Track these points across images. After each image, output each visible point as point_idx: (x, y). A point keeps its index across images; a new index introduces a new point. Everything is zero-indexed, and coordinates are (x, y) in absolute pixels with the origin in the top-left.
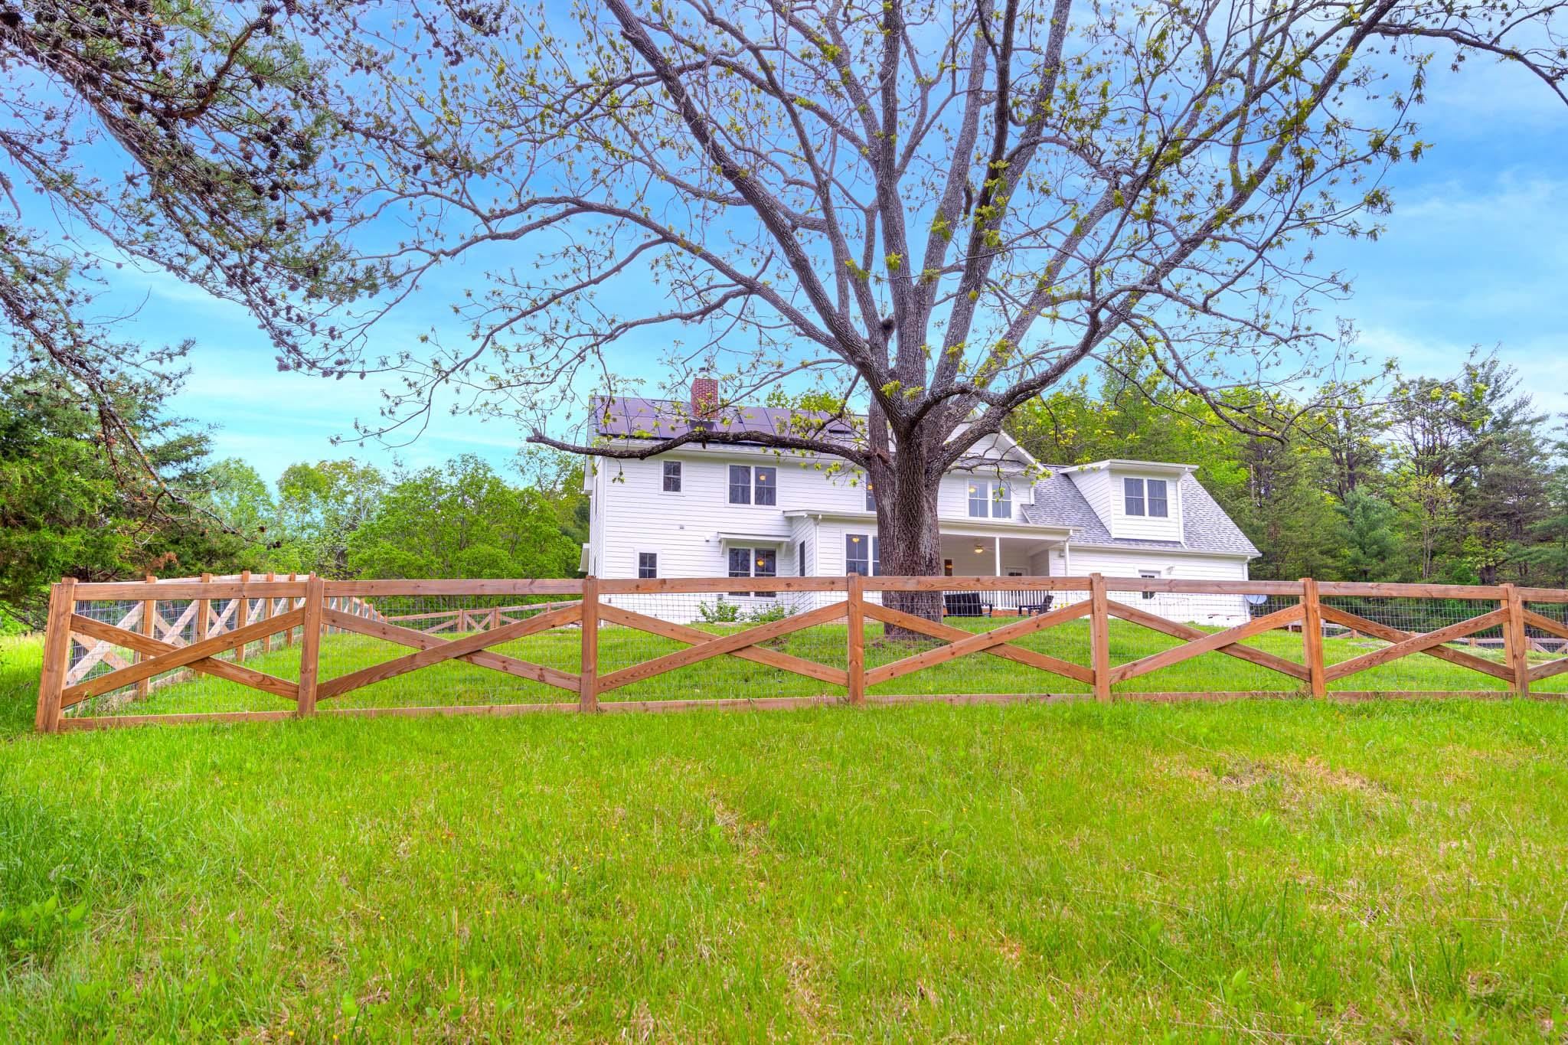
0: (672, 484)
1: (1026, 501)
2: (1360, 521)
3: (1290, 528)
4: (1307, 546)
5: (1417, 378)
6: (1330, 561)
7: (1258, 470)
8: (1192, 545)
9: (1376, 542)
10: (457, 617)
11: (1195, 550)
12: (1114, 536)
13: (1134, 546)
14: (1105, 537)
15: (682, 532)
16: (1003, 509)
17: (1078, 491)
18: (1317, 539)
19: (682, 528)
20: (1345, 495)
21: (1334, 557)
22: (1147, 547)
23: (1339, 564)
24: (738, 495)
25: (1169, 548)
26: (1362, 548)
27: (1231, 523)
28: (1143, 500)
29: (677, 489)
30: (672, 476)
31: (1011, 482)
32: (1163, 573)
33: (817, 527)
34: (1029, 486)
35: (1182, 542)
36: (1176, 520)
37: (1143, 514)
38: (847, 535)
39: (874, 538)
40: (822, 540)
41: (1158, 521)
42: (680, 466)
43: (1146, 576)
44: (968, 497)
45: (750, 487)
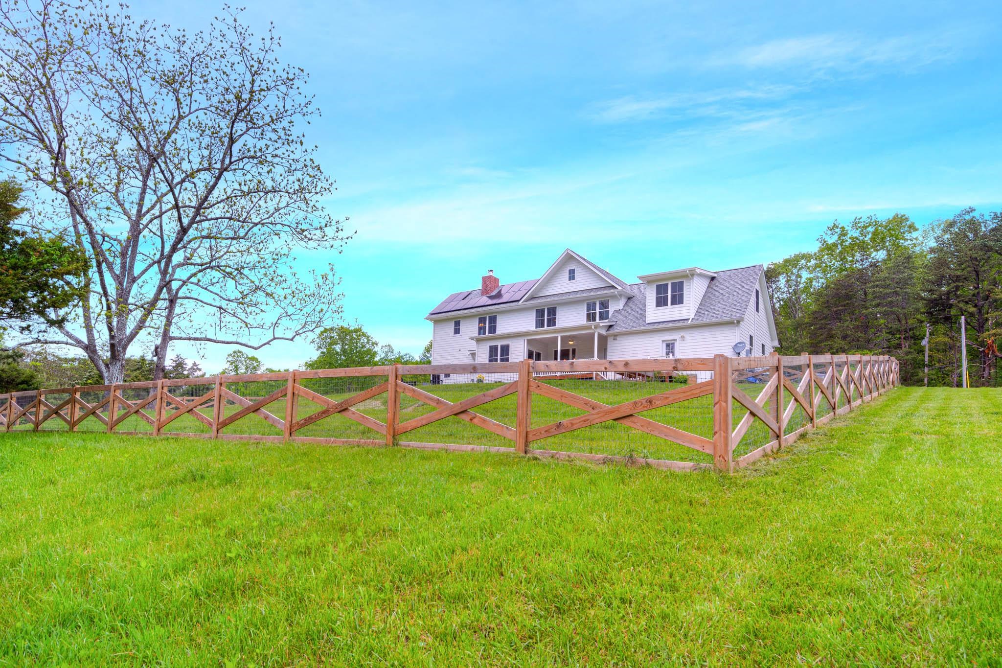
14: (646, 323)
16: (604, 315)
24: (482, 331)
28: (668, 296)
29: (459, 333)
30: (457, 327)
31: (610, 299)
32: (678, 341)
33: (477, 344)
34: (619, 299)
35: (691, 319)
36: (688, 305)
37: (667, 305)
38: (490, 346)
39: (501, 346)
40: (479, 350)
41: (677, 308)
42: (460, 322)
43: (669, 344)
44: (586, 312)
45: (486, 327)
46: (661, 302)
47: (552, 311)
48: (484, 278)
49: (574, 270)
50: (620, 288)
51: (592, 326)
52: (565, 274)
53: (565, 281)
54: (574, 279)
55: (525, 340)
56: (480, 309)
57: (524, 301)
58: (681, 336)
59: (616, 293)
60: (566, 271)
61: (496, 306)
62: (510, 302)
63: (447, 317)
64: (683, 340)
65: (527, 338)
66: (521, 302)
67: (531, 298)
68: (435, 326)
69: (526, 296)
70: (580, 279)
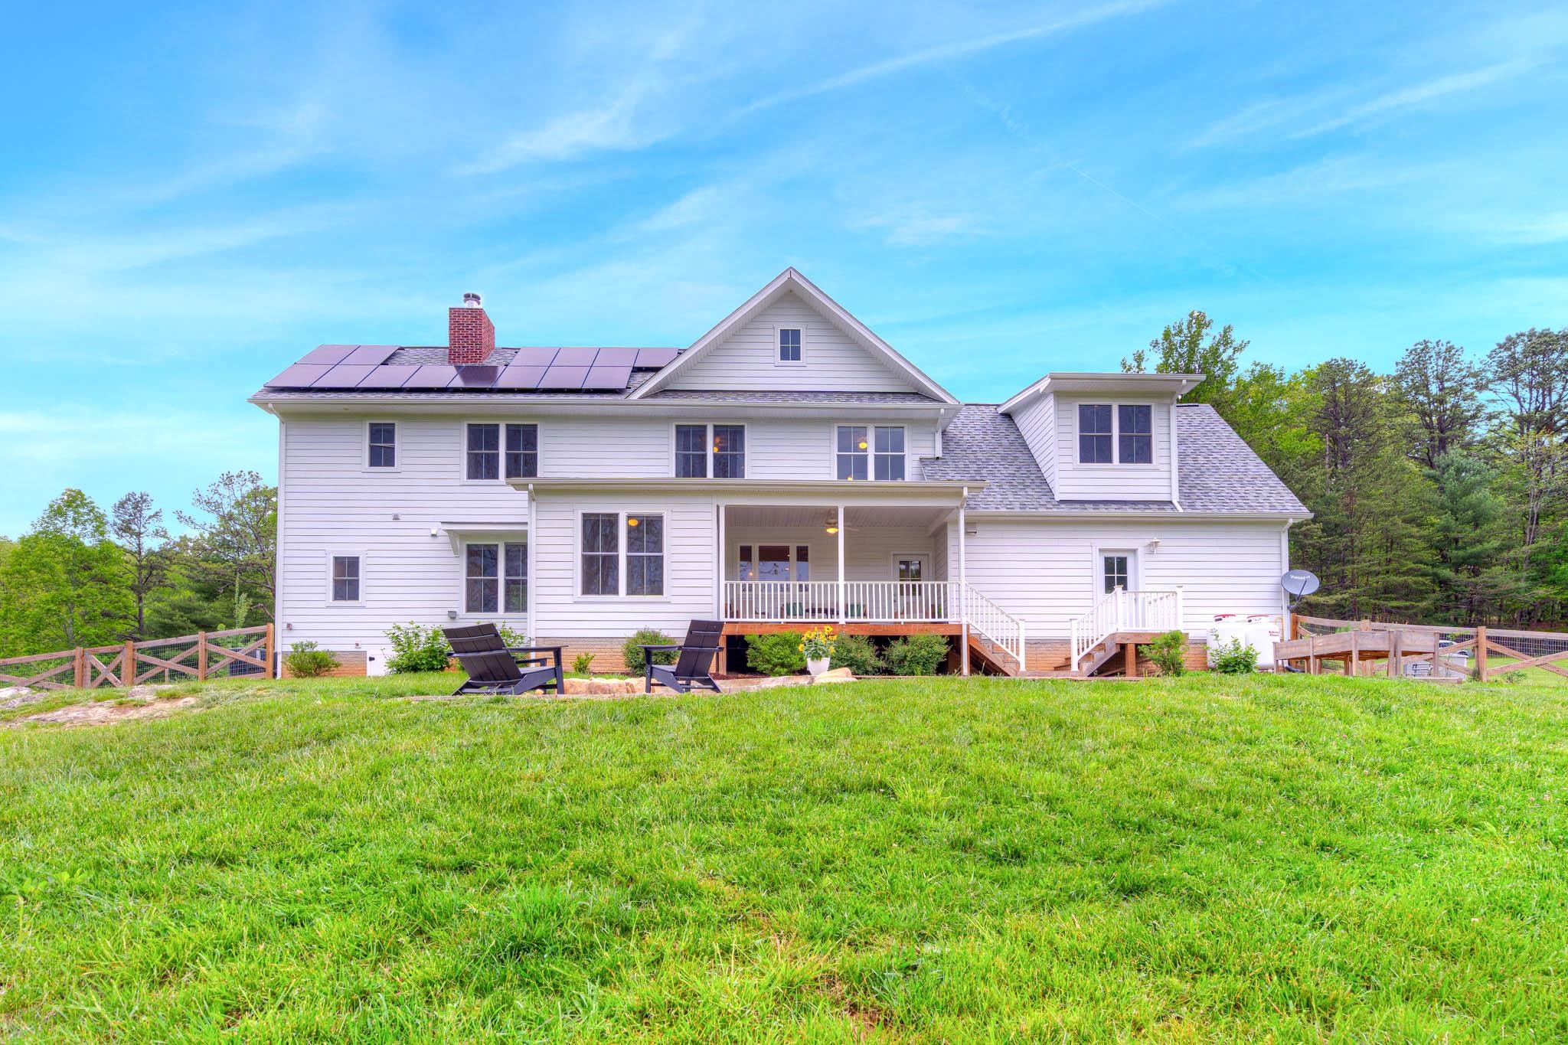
0: (382, 455)
1: (928, 453)
2: (1451, 485)
3: (1369, 497)
4: (1387, 515)
5: (1526, 330)
6: (1415, 530)
7: (1335, 440)
8: (1192, 506)
9: (1471, 506)
10: (73, 658)
11: (1199, 511)
12: (1058, 498)
13: (1090, 511)
14: (1044, 500)
15: (396, 525)
16: (891, 467)
17: (1020, 436)
18: (1401, 507)
19: (396, 518)
20: (1435, 459)
21: (1419, 525)
22: (1113, 511)
23: (1425, 533)
24: (481, 467)
25: (1153, 512)
26: (1454, 513)
27: (1265, 470)
28: (1110, 438)
29: (390, 462)
30: (382, 445)
31: (906, 425)
32: (1140, 553)
33: (534, 504)
34: (933, 429)
35: (1175, 502)
36: (1166, 468)
37: (1109, 460)
38: (584, 515)
39: (629, 517)
40: (542, 524)
41: (1136, 470)
42: (394, 430)
43: (1112, 559)
44: (836, 452)
45: (497, 455)
46: (1094, 450)
47: (732, 436)
48: (454, 313)
49: (796, 333)
50: (949, 401)
51: (962, 488)
52: (771, 339)
53: (771, 360)
54: (796, 356)
55: (718, 507)
56: (483, 397)
57: (643, 397)
58: (1148, 542)
59: (942, 411)
60: (771, 332)
61: (544, 398)
62: (589, 392)
63: (340, 409)
64: (1152, 553)
65: (725, 502)
66: (635, 397)
67: (662, 391)
68: (286, 428)
69: (655, 381)
70: (810, 360)
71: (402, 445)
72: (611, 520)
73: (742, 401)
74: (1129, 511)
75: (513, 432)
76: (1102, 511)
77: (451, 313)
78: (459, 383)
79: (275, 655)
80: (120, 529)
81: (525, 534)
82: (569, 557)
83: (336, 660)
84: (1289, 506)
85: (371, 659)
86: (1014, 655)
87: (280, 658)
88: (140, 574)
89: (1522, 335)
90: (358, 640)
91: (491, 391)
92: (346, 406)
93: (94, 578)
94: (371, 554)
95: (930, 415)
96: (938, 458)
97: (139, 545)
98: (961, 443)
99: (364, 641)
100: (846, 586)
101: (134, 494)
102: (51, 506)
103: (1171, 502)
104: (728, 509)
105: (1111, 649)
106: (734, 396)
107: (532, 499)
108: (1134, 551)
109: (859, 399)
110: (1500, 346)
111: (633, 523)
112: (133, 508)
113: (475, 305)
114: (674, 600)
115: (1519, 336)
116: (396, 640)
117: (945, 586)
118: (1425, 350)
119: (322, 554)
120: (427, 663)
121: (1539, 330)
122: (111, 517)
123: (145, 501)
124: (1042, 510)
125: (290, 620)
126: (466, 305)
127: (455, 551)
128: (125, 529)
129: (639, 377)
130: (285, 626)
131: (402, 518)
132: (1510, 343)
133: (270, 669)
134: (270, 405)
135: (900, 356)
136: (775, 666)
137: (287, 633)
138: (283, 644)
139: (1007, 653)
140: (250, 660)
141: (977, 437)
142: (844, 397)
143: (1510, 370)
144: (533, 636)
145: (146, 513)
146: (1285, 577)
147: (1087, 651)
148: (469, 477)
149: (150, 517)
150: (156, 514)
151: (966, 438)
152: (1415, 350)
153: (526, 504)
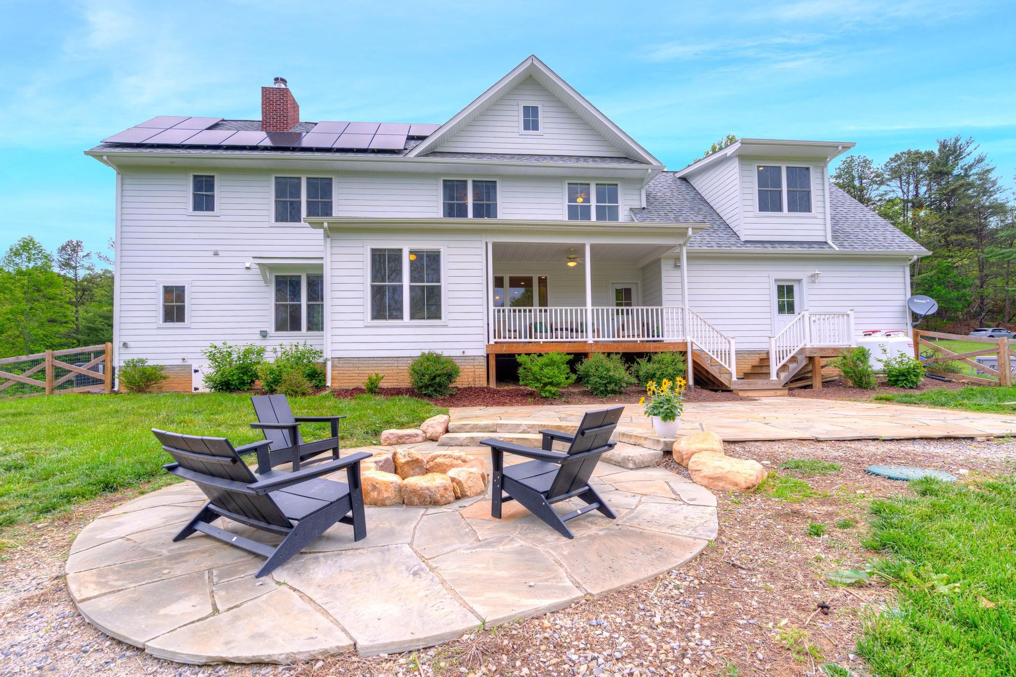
0: (203, 202)
1: (636, 204)
8: (843, 245)
11: (849, 250)
12: (743, 239)
13: (770, 249)
14: (733, 240)
15: (216, 259)
16: (608, 212)
17: (698, 193)
19: (216, 254)
22: (786, 249)
24: (286, 213)
25: (815, 250)
28: (780, 192)
29: (210, 207)
30: (204, 193)
31: (619, 183)
32: (804, 282)
33: (329, 240)
34: (639, 186)
35: (830, 242)
36: (821, 216)
37: (780, 209)
38: (373, 250)
39: (411, 252)
40: (336, 258)
41: (799, 217)
42: (213, 181)
43: (783, 287)
44: (567, 203)
45: (300, 202)
46: (768, 201)
47: (487, 190)
48: (265, 91)
49: (535, 109)
50: (655, 163)
51: (687, 228)
52: (516, 113)
53: (516, 130)
54: (536, 128)
55: (487, 243)
56: (287, 154)
57: (419, 155)
58: (811, 273)
59: (650, 171)
60: (516, 108)
61: (338, 155)
62: (373, 151)
63: (166, 162)
64: (814, 282)
65: (492, 240)
66: (412, 155)
67: (432, 152)
68: (122, 179)
69: (424, 145)
70: (547, 131)
71: (221, 193)
72: (396, 255)
73: (495, 161)
74: (798, 250)
75: (312, 184)
76: (779, 249)
77: (263, 92)
78: (268, 142)
79: (113, 369)
80: (63, 264)
81: (321, 267)
82: (360, 287)
83: (163, 373)
84: (911, 246)
85: (196, 371)
86: (727, 366)
87: (116, 371)
88: (77, 294)
89: (904, 153)
90: (184, 356)
91: (294, 149)
92: (171, 160)
93: (44, 296)
94: (195, 283)
95: (638, 174)
96: (644, 208)
97: (76, 275)
98: (657, 197)
99: (190, 356)
100: (593, 310)
101: (72, 242)
102: (11, 249)
103: (826, 243)
104: (495, 245)
105: (802, 361)
106: (489, 156)
107: (327, 236)
108: (799, 281)
109: (585, 161)
110: (891, 159)
111: (413, 257)
112: (72, 249)
113: (283, 86)
114: (451, 324)
115: (902, 154)
116: (212, 357)
117: (662, 310)
118: (852, 161)
119: (153, 284)
120: (238, 379)
121: (913, 150)
122: (56, 256)
123: (79, 246)
124: (734, 248)
125: (125, 339)
126: (276, 86)
127: (265, 280)
128: (66, 264)
129: (412, 143)
130: (122, 343)
131: (220, 253)
132: (897, 157)
133: (108, 381)
134: (105, 158)
135: (617, 127)
136: (545, 385)
137: (123, 350)
138: (120, 359)
139: (721, 365)
140: (92, 374)
141: (667, 194)
142: (573, 160)
143: (896, 173)
144: (329, 357)
145: (81, 254)
146: (910, 301)
147: (783, 362)
148: (277, 220)
149: (83, 257)
150: (88, 255)
151: (659, 194)
152: (846, 161)
153: (322, 242)
